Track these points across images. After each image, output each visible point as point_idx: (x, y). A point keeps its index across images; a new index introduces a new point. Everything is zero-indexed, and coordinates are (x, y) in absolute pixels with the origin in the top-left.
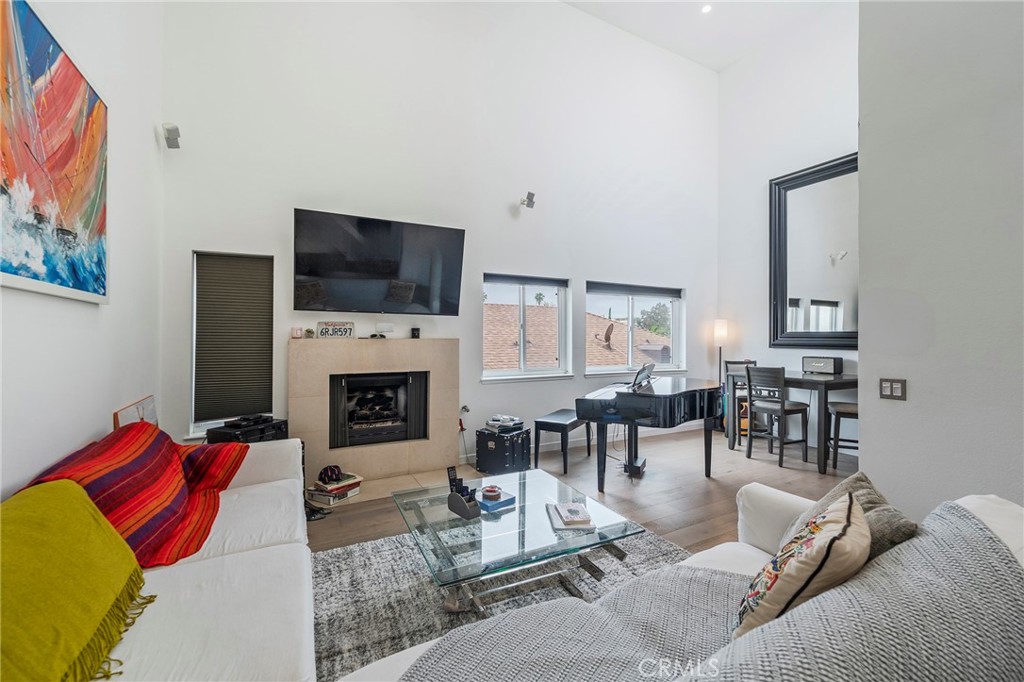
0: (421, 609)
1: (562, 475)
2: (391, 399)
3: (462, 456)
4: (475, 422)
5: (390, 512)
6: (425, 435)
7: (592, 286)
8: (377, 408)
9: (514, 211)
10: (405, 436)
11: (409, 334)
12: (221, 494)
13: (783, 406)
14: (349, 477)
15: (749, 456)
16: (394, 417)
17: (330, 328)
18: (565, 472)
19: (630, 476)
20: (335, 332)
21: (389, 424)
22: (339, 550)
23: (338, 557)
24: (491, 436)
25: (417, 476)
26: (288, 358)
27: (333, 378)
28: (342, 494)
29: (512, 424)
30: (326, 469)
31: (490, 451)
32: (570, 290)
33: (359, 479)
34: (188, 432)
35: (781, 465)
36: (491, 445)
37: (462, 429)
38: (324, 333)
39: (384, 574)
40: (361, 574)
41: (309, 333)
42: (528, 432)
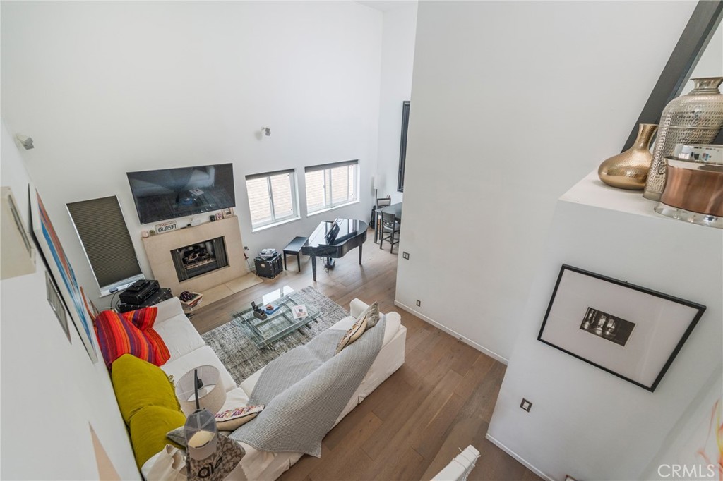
0: (251, 350)
1: (297, 273)
2: (204, 248)
3: (248, 269)
4: (252, 255)
5: (222, 309)
6: (227, 264)
7: (308, 169)
8: (197, 255)
9: (258, 135)
10: (215, 267)
11: (209, 219)
12: (154, 328)
13: (394, 228)
14: (195, 295)
15: (381, 248)
16: (208, 258)
17: (163, 227)
18: (299, 270)
19: (328, 269)
20: (166, 228)
21: (206, 262)
22: (208, 333)
23: (209, 336)
24: (263, 261)
25: (228, 284)
26: (144, 248)
27: (173, 252)
28: (195, 304)
29: (272, 255)
30: (182, 294)
31: (262, 268)
32: (296, 174)
33: (201, 295)
34: (101, 294)
35: (391, 253)
36: (263, 265)
37: (246, 258)
38: (161, 230)
39: (232, 340)
40: (223, 341)
41: (152, 233)
42: (280, 256)
